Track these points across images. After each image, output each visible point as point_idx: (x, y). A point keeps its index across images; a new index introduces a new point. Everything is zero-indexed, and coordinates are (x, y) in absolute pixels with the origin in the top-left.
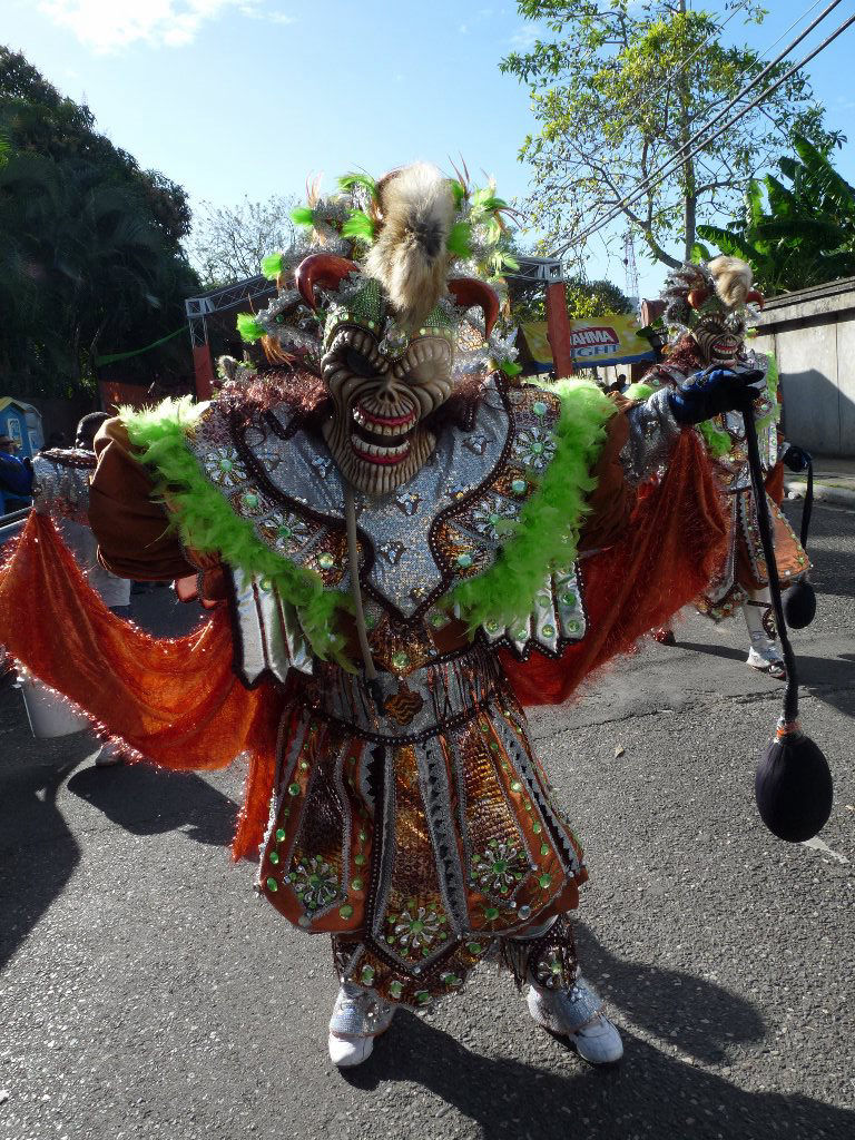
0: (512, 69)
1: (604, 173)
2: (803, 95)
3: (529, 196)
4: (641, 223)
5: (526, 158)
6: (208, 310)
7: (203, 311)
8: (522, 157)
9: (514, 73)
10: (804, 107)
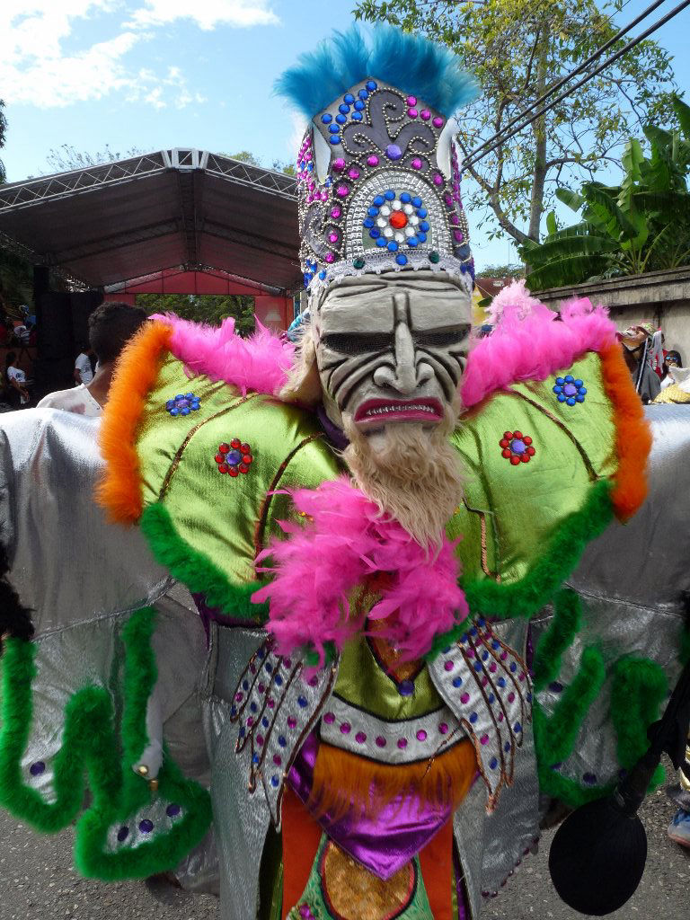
0: (367, 17)
2: (664, 75)
4: (489, 189)
9: (368, 21)
10: (667, 88)
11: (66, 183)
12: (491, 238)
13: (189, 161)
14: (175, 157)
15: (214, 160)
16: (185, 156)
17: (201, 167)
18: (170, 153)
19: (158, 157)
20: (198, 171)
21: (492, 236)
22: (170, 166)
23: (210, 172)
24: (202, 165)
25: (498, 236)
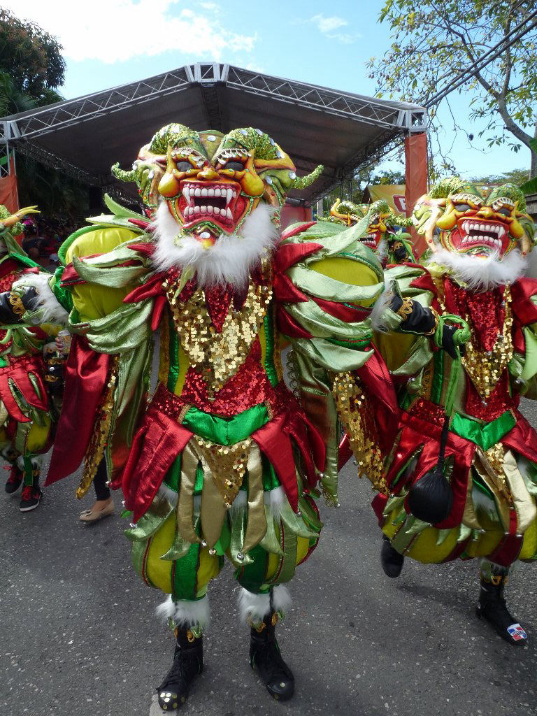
1: (464, 41)
3: (387, 58)
4: (496, 95)
5: (387, 17)
6: (13, 135)
7: (7, 136)
8: (382, 19)
11: (99, 102)
12: (491, 145)
13: (211, 75)
14: (198, 71)
15: (234, 73)
16: (207, 70)
17: (222, 79)
18: (192, 68)
19: (182, 73)
20: (220, 84)
21: (492, 143)
22: (193, 80)
23: (231, 85)
24: (224, 78)
25: (497, 143)
